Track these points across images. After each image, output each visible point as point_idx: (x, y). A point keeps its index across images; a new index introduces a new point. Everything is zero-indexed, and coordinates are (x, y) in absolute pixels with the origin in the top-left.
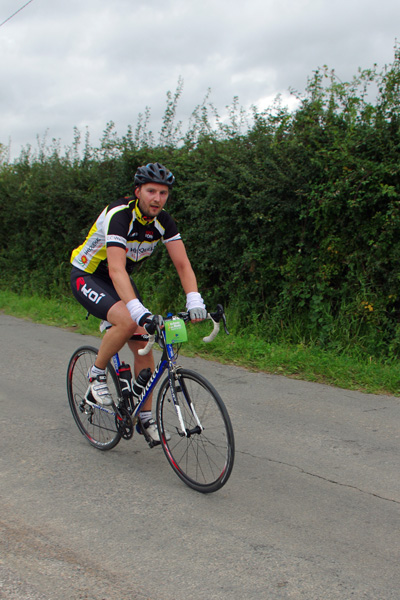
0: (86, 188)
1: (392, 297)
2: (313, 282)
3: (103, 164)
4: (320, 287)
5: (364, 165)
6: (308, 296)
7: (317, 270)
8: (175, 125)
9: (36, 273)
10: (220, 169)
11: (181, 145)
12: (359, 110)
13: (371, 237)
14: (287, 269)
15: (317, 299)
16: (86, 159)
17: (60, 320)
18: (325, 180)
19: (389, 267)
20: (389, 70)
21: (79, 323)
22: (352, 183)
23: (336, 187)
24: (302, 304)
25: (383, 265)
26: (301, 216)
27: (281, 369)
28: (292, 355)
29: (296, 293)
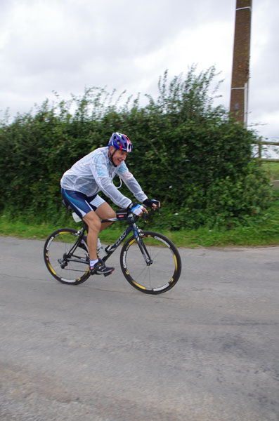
2: (47, 194)
4: (50, 196)
5: (70, 139)
6: (44, 201)
7: (47, 189)
12: (65, 114)
14: (34, 189)
15: (50, 203)
18: (50, 146)
20: (82, 98)
23: (58, 149)
24: (42, 205)
27: (35, 236)
28: (40, 230)
29: (39, 200)
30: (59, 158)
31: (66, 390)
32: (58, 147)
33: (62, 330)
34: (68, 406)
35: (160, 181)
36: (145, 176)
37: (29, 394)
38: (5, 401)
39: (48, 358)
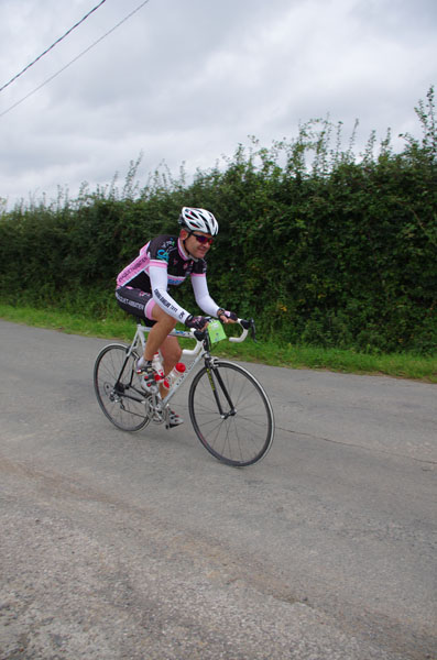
0: (66, 228)
1: (302, 301)
2: (242, 291)
3: (79, 211)
4: (247, 295)
5: (279, 207)
7: (244, 283)
8: (135, 184)
9: (27, 291)
10: (170, 212)
11: (137, 198)
13: (284, 258)
14: (223, 283)
15: (245, 304)
16: (66, 207)
17: (49, 323)
18: (249, 218)
19: (298, 279)
20: (295, 141)
21: (64, 326)
22: (272, 220)
23: (260, 222)
25: (294, 278)
26: (234, 244)
29: (230, 300)
30: (261, 236)
31: (287, 584)
32: (261, 219)
33: (276, 495)
34: (292, 608)
35: (425, 274)
36: (400, 265)
37: (233, 581)
38: (200, 584)
39: (257, 533)
